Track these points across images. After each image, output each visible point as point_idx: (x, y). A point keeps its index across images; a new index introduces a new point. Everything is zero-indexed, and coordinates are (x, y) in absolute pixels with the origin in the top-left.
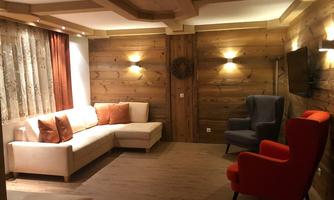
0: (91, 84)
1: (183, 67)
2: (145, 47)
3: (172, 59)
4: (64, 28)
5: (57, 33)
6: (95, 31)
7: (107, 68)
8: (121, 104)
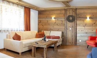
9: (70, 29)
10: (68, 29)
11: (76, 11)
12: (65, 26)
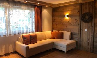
0: (53, 24)
1: (87, 17)
2: (71, 9)
3: (82, 14)
4: (39, 4)
5: (37, 6)
6: (53, 4)
7: (58, 18)
8: (61, 31)
9: (86, 30)
10: (83, 31)
11: (95, 4)
12: (80, 25)
